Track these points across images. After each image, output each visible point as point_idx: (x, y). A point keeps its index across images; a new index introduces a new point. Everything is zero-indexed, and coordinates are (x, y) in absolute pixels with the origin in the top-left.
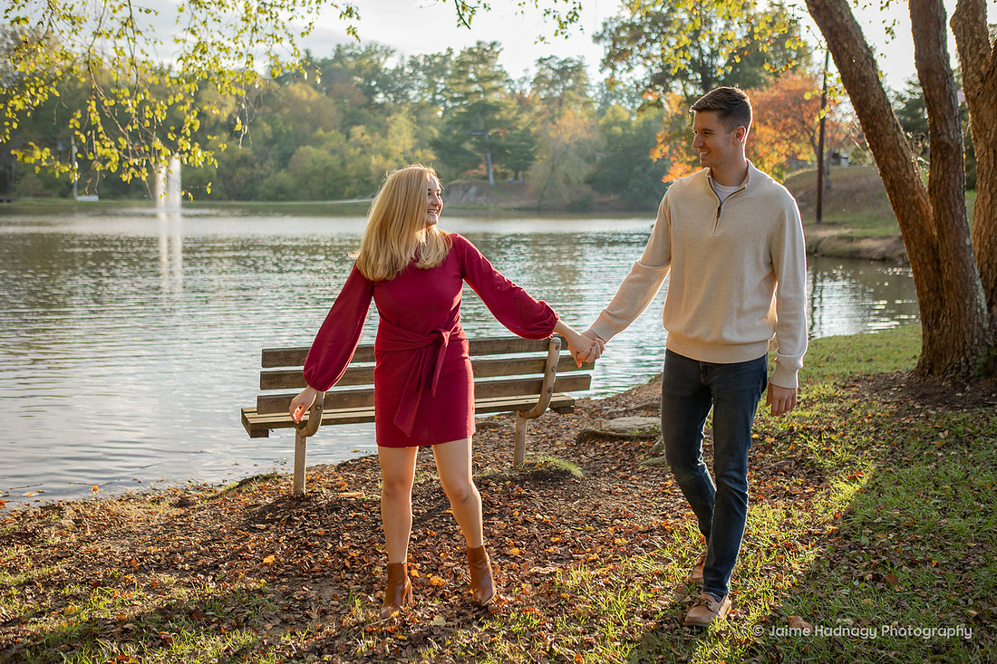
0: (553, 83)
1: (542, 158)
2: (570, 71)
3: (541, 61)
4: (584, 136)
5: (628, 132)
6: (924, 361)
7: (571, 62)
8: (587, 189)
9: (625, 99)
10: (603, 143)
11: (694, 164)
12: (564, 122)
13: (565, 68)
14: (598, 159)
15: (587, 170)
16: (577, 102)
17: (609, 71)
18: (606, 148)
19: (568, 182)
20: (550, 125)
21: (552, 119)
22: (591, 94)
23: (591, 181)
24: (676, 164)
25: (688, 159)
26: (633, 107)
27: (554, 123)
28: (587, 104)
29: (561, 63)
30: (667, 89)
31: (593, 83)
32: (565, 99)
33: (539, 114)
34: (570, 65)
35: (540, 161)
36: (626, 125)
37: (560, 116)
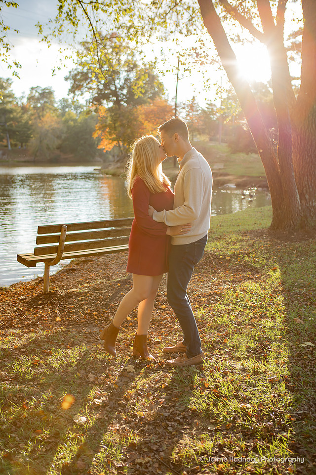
0: (38, 100)
1: (35, 137)
2: (47, 94)
3: (32, 89)
4: (56, 126)
5: (76, 124)
6: (274, 224)
7: (47, 89)
8: (57, 152)
9: (73, 108)
10: (65, 130)
11: (113, 140)
12: (45, 119)
13: (44, 92)
14: (63, 137)
15: (58, 142)
16: (50, 109)
17: (72, 95)
18: (67, 132)
19: (48, 148)
20: (38, 120)
21: (39, 117)
22: (56, 105)
23: (59, 148)
24: (104, 140)
25: (110, 138)
26: (77, 112)
27: (40, 119)
28: (56, 110)
29: (43, 90)
30: (100, 104)
31: (57, 100)
32: (45, 108)
33: (32, 115)
34: (47, 91)
35: (33, 138)
36: (75, 121)
37: (43, 116)
